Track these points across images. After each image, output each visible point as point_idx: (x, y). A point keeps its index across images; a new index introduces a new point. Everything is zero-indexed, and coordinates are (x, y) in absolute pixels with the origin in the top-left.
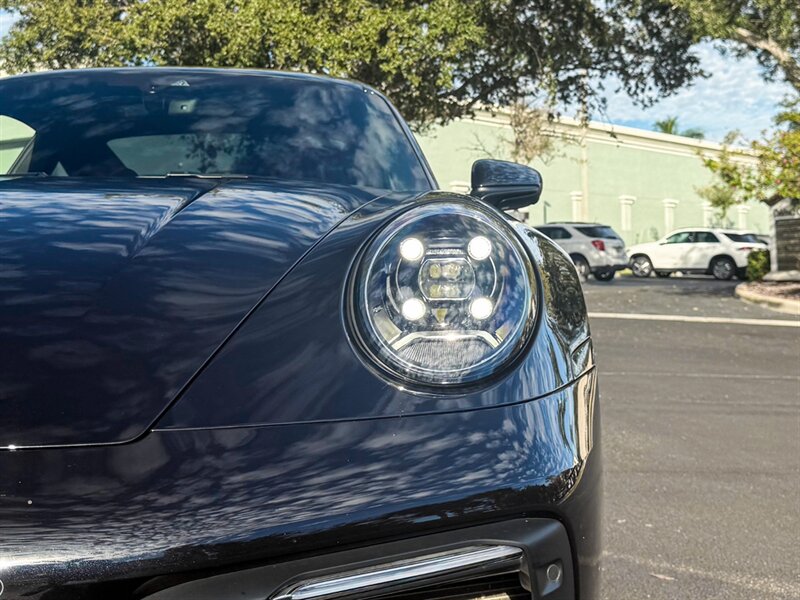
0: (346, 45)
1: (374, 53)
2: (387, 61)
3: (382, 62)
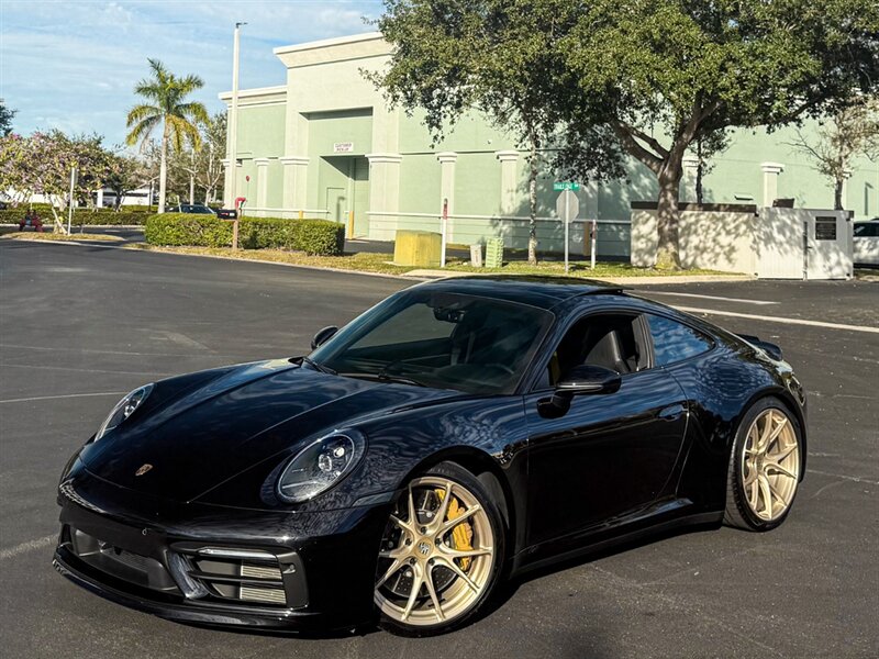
0: (691, 80)
1: (715, 84)
2: (725, 90)
3: (721, 90)
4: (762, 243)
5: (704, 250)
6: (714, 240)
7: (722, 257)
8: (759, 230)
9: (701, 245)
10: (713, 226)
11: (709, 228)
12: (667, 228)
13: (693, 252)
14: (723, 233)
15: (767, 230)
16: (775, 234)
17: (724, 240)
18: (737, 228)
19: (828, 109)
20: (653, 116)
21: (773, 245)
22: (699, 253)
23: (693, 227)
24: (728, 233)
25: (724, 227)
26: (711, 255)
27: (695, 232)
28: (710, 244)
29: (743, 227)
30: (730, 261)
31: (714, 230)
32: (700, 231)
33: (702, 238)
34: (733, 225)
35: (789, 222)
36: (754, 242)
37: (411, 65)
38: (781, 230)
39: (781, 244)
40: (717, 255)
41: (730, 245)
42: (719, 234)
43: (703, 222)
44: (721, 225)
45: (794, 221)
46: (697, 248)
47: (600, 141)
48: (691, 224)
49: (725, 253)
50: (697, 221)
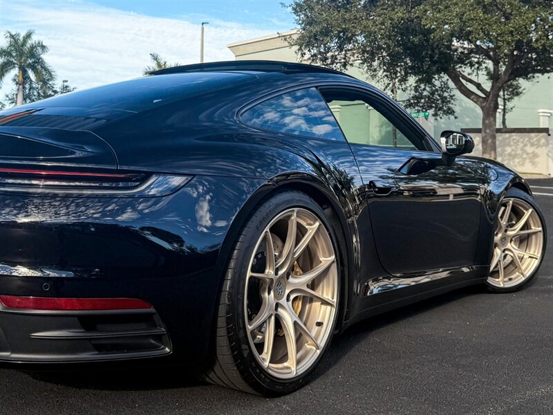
5: (515, 156)
6: (522, 149)
7: (528, 160)
9: (513, 153)
10: (521, 140)
11: (518, 141)
14: (529, 145)
17: (529, 149)
20: (478, 68)
22: (511, 158)
23: (507, 141)
24: (532, 145)
25: (529, 141)
26: (520, 159)
27: (509, 144)
28: (519, 152)
30: (533, 164)
31: (522, 142)
32: (512, 143)
33: (514, 148)
34: (535, 139)
37: (314, 31)
40: (525, 159)
41: (533, 152)
42: (526, 145)
43: (514, 138)
44: (527, 139)
46: (510, 154)
47: (437, 90)
48: (506, 139)
49: (530, 158)
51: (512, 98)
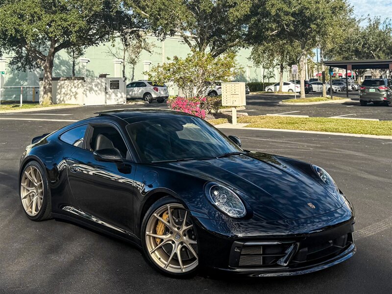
4: (88, 91)
5: (67, 94)
6: (70, 90)
7: (73, 97)
8: (87, 86)
9: (66, 93)
10: (70, 85)
11: (68, 85)
12: (47, 87)
13: (63, 95)
14: (73, 87)
15: (90, 86)
16: (94, 87)
17: (74, 90)
18: (78, 85)
19: (107, 39)
21: (93, 91)
22: (65, 95)
23: (63, 86)
24: (75, 87)
25: (73, 85)
26: (69, 96)
27: (64, 87)
29: (80, 85)
30: (76, 98)
32: (65, 87)
33: (66, 89)
34: (77, 84)
35: (100, 82)
36: (84, 91)
38: (96, 85)
39: (96, 91)
40: (71, 96)
41: (76, 92)
42: (72, 88)
43: (66, 83)
44: (73, 84)
45: (102, 82)
46: (64, 93)
48: (62, 84)
49: (74, 95)
50: (64, 83)
51: (79, 57)
